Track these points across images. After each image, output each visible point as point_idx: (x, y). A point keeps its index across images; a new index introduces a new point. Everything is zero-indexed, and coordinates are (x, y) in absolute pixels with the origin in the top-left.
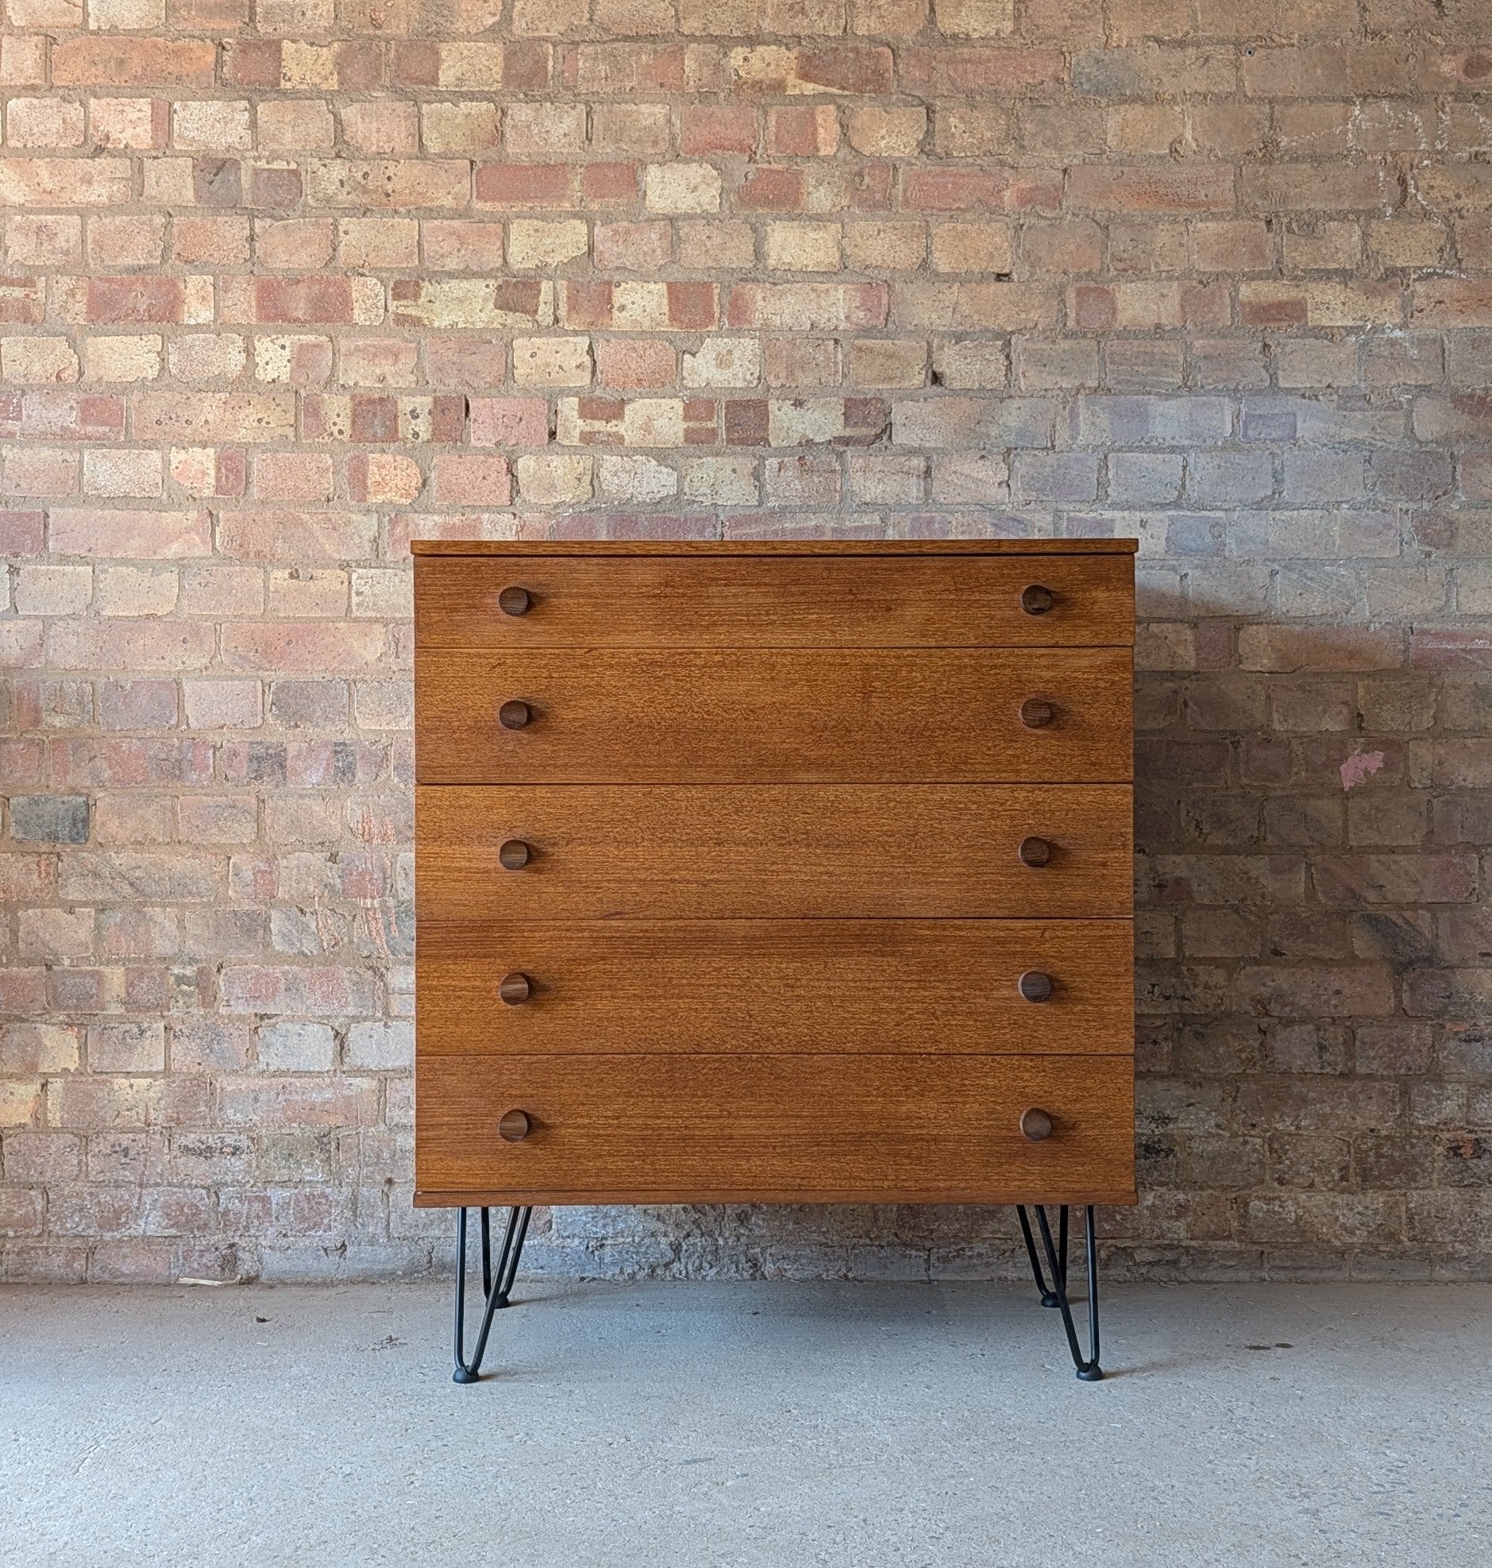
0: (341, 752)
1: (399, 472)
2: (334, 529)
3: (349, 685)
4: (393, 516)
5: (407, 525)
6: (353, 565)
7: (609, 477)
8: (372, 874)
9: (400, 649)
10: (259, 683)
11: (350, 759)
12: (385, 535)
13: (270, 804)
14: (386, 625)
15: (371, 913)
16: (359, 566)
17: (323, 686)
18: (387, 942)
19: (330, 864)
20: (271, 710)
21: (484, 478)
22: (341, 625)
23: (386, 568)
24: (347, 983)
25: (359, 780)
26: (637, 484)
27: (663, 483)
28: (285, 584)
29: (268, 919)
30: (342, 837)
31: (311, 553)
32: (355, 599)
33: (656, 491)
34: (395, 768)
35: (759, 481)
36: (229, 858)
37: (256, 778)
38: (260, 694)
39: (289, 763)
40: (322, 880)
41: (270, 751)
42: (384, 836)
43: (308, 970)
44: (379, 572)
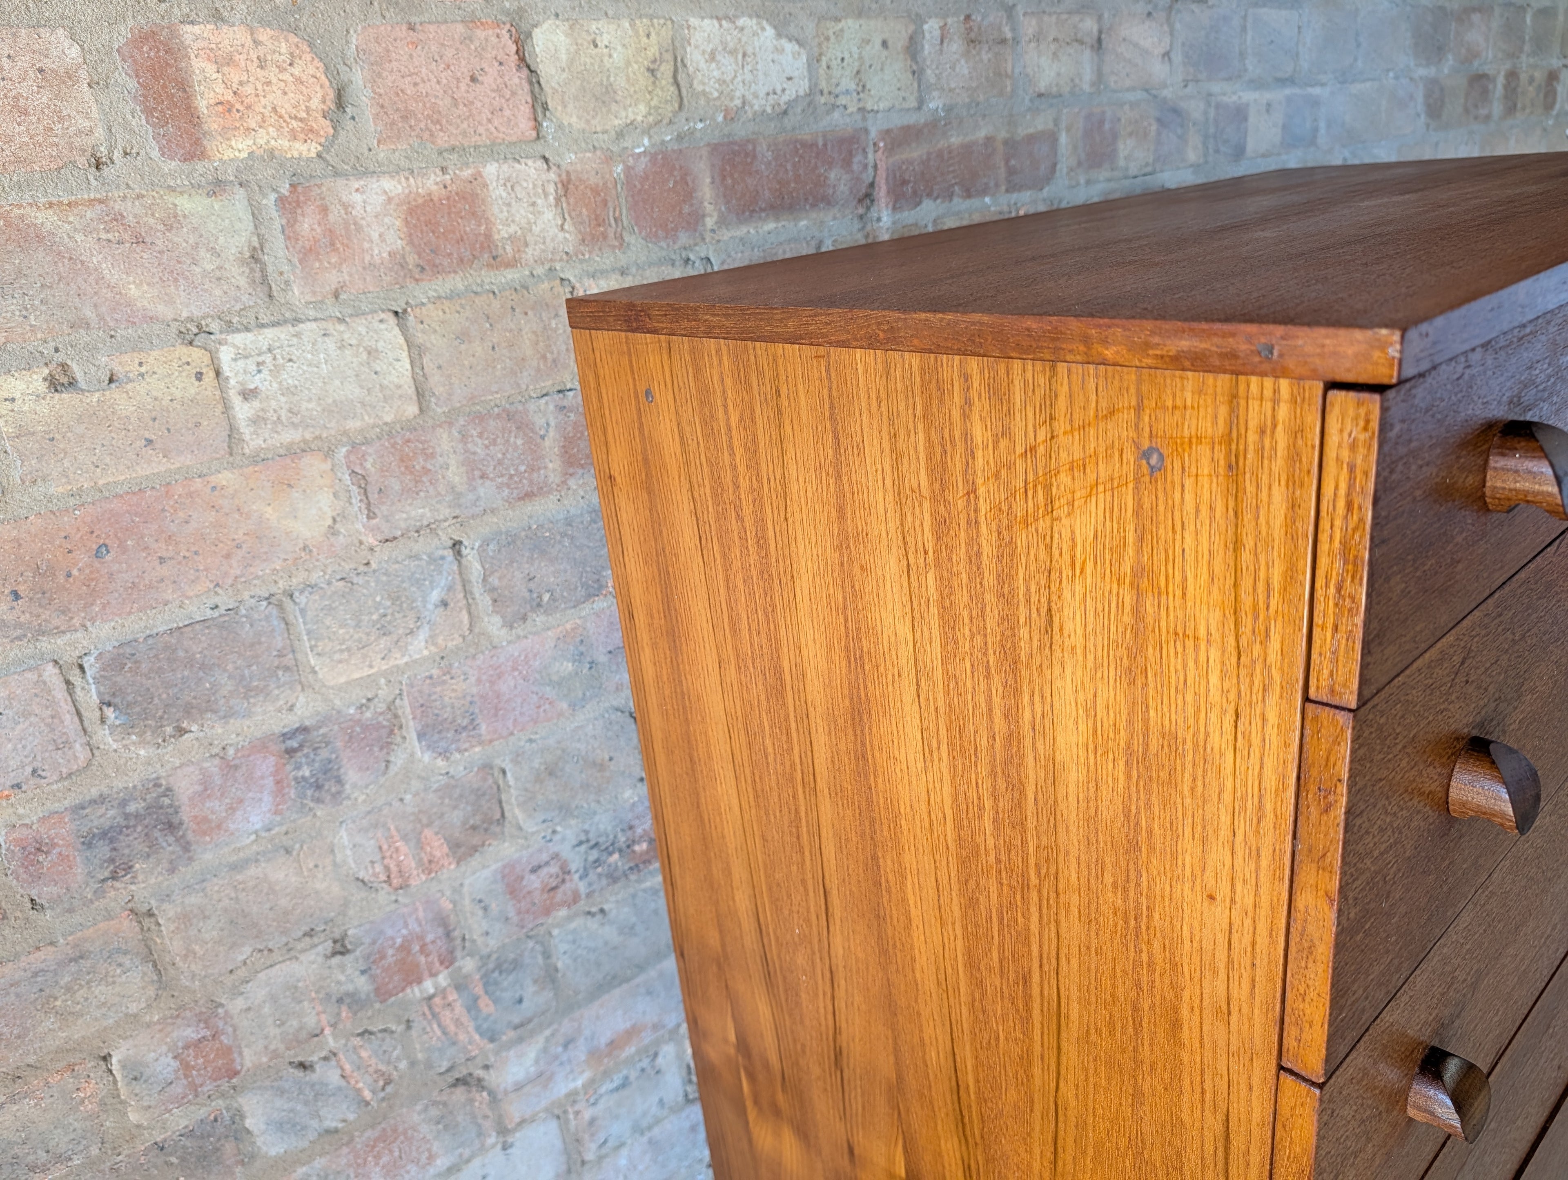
0: (301, 746)
1: (272, 74)
2: (139, 241)
3: (280, 606)
4: (285, 189)
5: (324, 210)
6: (214, 326)
7: (703, 65)
8: (421, 938)
9: (374, 497)
10: (50, 670)
11: (324, 754)
12: (277, 245)
13: (167, 913)
14: (329, 453)
15: (437, 1000)
16: (230, 327)
17: (221, 627)
18: (478, 1029)
19: (337, 959)
20: (103, 720)
21: (473, 79)
22: (225, 478)
23: (297, 321)
24: (425, 1129)
25: (354, 786)
26: (748, 77)
27: (789, 73)
28: (43, 409)
29: (239, 1115)
30: (346, 904)
31: (89, 313)
32: (242, 411)
33: (779, 91)
34: (421, 736)
35: (917, 63)
36: (106, 1058)
37: (114, 877)
38: (60, 693)
39: (185, 815)
40: (328, 996)
41: (132, 808)
42: (430, 866)
43: (345, 1150)
44: (282, 334)
